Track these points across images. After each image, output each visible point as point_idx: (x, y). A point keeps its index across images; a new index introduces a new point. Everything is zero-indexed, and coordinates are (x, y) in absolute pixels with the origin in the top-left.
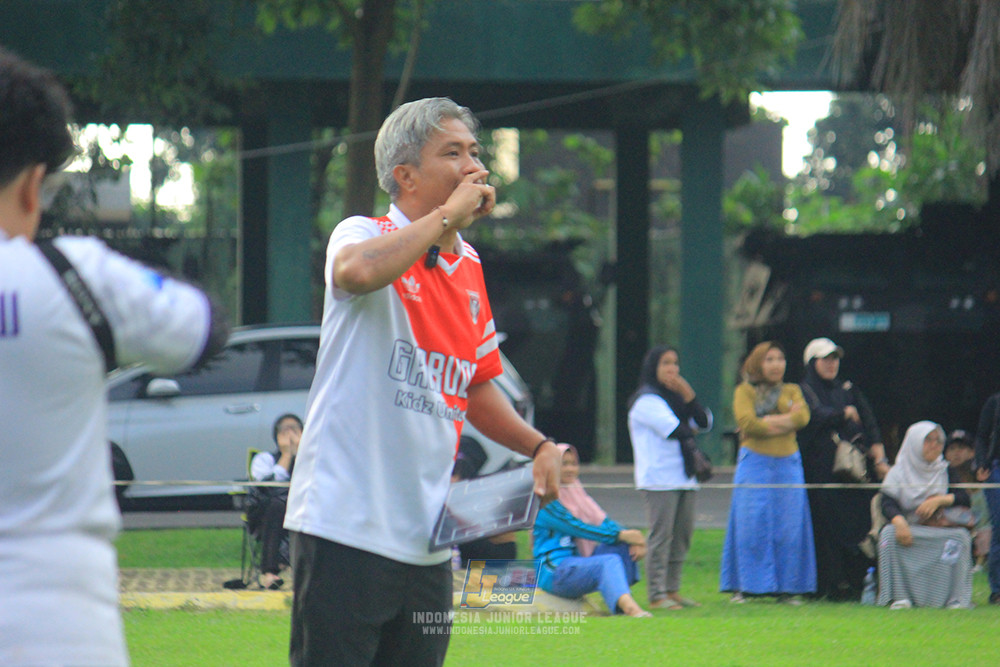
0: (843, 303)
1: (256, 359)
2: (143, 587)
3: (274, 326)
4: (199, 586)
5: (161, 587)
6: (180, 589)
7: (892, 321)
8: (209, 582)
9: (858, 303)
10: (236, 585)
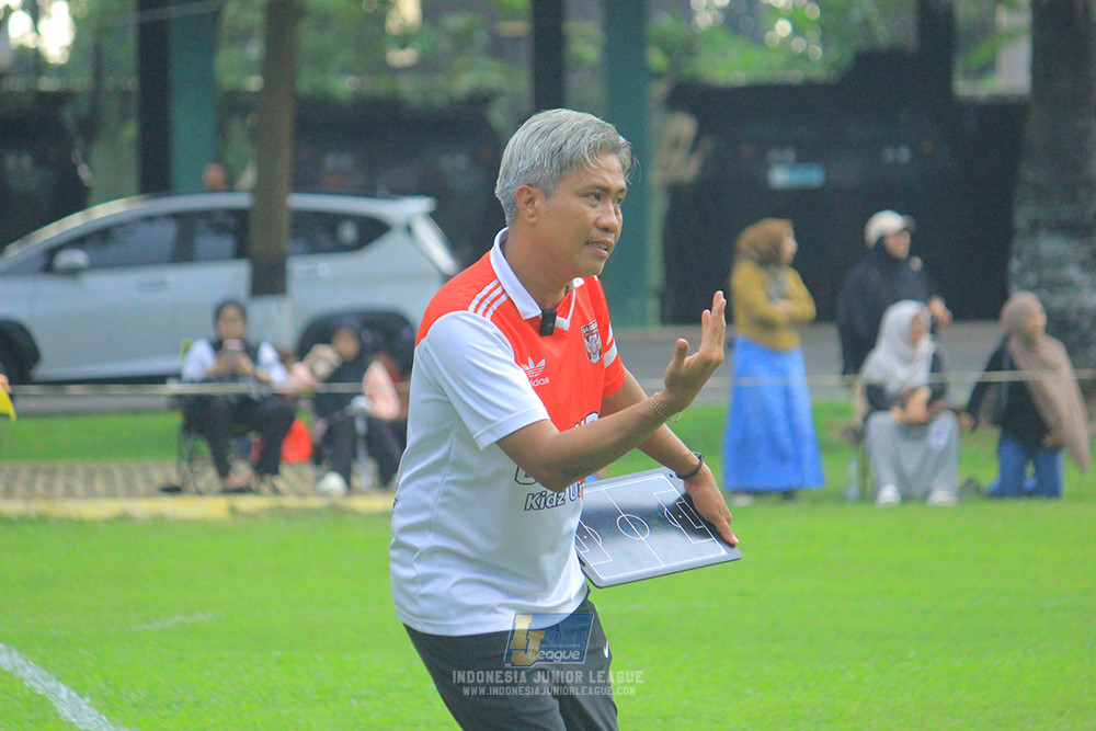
0: (774, 154)
1: (168, 232)
2: (70, 493)
3: (183, 193)
4: (131, 492)
5: (91, 494)
6: (112, 494)
7: (827, 175)
8: (141, 487)
9: (790, 154)
10: (172, 490)
